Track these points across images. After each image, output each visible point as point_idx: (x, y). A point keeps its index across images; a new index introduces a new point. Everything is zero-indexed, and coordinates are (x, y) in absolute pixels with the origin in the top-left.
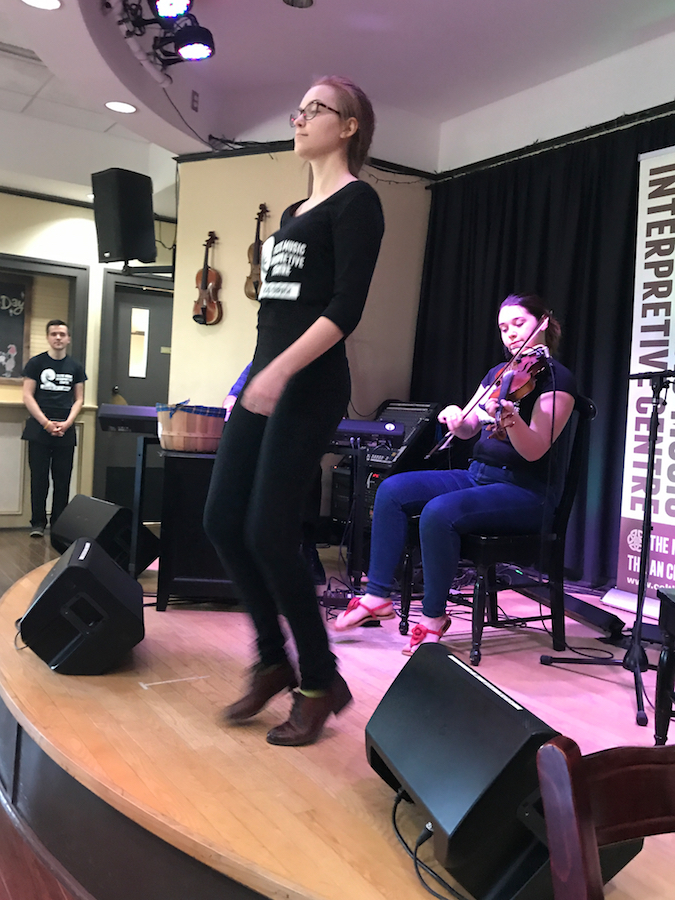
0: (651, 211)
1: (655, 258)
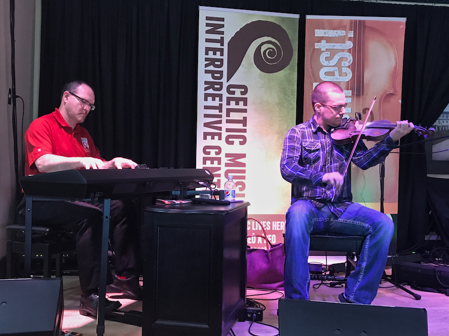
0: (207, 40)
1: (211, 68)
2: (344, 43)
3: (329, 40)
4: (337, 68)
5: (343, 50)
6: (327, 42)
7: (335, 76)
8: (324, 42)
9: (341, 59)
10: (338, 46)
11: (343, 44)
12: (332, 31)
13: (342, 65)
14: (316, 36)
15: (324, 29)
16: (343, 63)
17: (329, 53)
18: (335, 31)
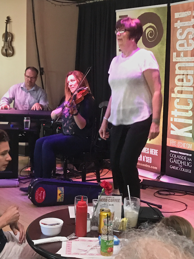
2: (190, 20)
3: (182, 20)
4: (186, 41)
5: (189, 27)
6: (180, 22)
7: (184, 46)
8: (179, 21)
9: (188, 34)
10: (186, 24)
11: (190, 22)
12: (184, 12)
13: (189, 38)
14: (175, 18)
15: (179, 12)
16: (189, 36)
17: (181, 29)
18: (185, 12)
